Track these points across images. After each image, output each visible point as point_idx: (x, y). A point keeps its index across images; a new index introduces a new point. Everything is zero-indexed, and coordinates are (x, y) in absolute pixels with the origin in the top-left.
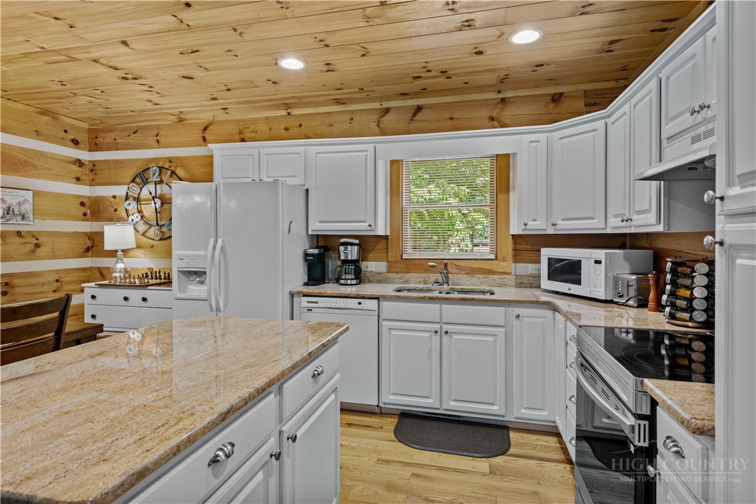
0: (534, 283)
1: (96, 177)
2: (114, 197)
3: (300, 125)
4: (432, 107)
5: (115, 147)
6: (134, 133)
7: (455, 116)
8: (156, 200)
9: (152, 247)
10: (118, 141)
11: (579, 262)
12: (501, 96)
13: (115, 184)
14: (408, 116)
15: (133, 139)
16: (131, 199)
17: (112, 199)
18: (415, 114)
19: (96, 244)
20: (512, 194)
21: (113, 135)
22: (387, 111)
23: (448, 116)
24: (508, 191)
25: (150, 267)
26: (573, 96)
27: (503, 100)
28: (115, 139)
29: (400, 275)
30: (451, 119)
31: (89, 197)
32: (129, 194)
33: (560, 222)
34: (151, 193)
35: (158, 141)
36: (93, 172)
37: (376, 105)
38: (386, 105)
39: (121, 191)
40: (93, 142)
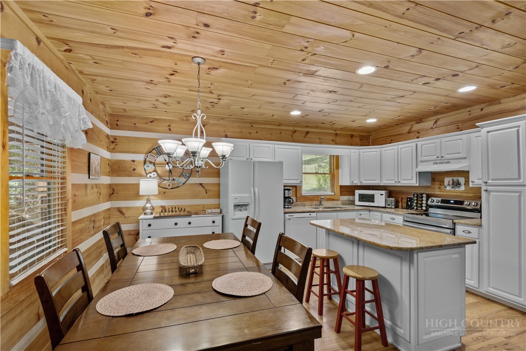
0: (352, 203)
1: (116, 147)
2: (134, 161)
3: (257, 132)
4: (313, 133)
5: (135, 128)
6: (151, 122)
7: (321, 138)
8: (169, 164)
9: (164, 193)
10: (137, 125)
11: (374, 195)
12: (336, 132)
13: (134, 153)
14: (304, 135)
15: (149, 126)
16: (148, 163)
17: (132, 162)
18: (306, 135)
19: (115, 192)
20: (340, 170)
21: (133, 121)
22: (295, 131)
23: (318, 137)
24: (338, 169)
25: (162, 205)
26: (356, 136)
27: (336, 134)
28: (135, 124)
29: (302, 202)
30: (320, 139)
31: (110, 160)
32: (147, 160)
33: (363, 181)
34: (165, 160)
35: (170, 130)
36: (114, 144)
37: (292, 128)
38: (296, 129)
39: (140, 157)
40: (115, 123)
